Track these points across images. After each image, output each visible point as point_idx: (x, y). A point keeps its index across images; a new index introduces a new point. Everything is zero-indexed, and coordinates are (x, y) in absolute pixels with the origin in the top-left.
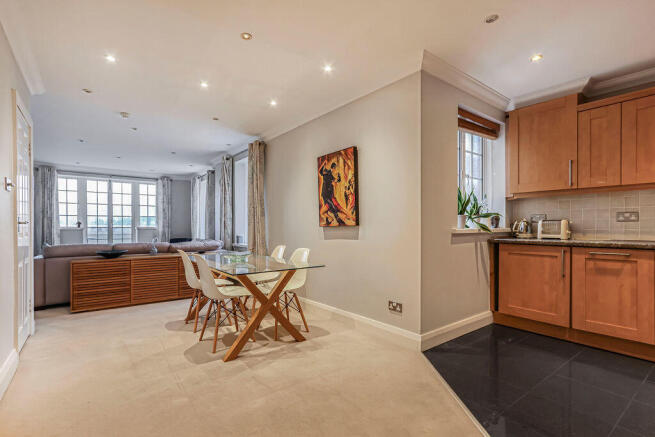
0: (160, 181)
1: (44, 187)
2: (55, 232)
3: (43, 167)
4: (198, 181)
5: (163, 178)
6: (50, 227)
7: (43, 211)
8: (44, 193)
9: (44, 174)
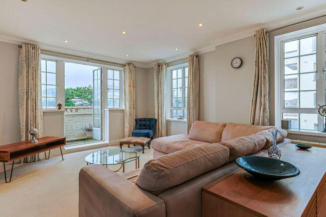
0: (127, 67)
1: (28, 67)
2: (39, 114)
3: (26, 44)
4: (164, 66)
5: (129, 64)
6: (35, 109)
7: (27, 93)
8: (28, 72)
9: (27, 52)
